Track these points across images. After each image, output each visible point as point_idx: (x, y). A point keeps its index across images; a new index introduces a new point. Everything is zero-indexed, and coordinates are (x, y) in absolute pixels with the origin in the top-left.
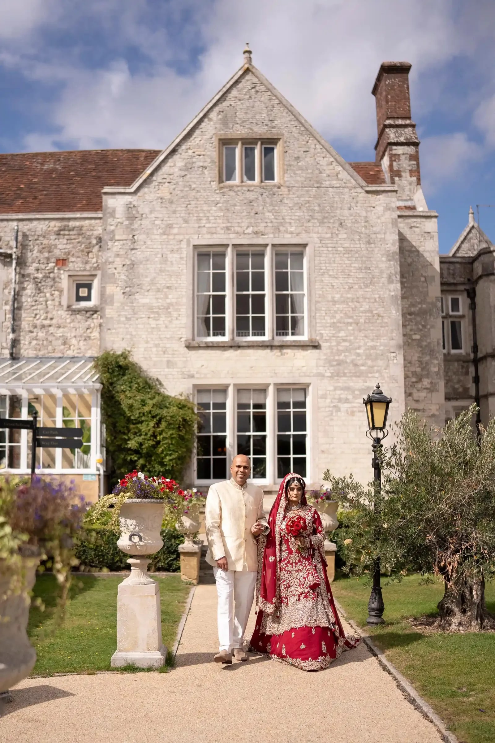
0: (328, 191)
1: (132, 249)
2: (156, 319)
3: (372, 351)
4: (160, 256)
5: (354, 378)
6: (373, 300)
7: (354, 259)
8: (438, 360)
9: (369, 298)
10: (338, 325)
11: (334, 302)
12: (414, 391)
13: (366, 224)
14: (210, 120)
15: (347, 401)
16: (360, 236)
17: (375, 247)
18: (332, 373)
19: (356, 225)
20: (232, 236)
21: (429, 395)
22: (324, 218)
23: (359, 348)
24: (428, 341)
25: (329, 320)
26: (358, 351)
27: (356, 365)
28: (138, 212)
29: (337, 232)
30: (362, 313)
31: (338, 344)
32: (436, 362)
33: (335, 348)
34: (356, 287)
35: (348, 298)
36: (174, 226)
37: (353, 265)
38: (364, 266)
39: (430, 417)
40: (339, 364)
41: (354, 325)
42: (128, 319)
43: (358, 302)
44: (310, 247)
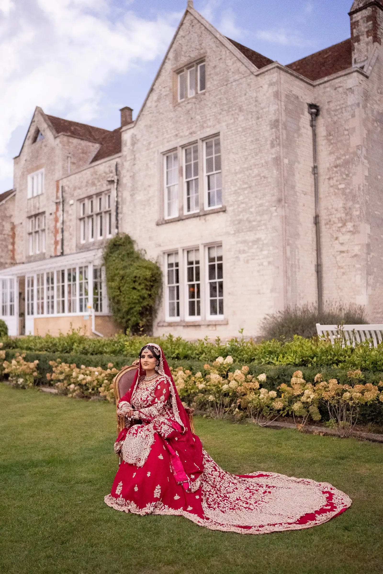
0: (232, 85)
1: (134, 165)
2: (144, 209)
3: (260, 208)
4: (145, 166)
5: (248, 233)
6: (260, 166)
7: (248, 135)
8: (359, 204)
9: (258, 165)
10: (239, 191)
11: (236, 173)
12: (340, 235)
13: (256, 103)
14: (169, 59)
15: (244, 252)
16: (252, 114)
17: (262, 120)
18: (235, 231)
19: (250, 106)
20: (179, 140)
21: (353, 237)
22: (230, 107)
23: (251, 207)
24: (351, 188)
25: (233, 189)
26: (251, 210)
27: (250, 222)
28: (136, 139)
29: (237, 116)
30: (254, 177)
31: (239, 206)
32: (357, 206)
33: (236, 210)
34: (250, 157)
35: (245, 168)
36: (152, 142)
37: (248, 140)
38: (255, 138)
39: (353, 257)
40: (239, 223)
41: (248, 189)
42: (132, 212)
43: (251, 169)
44: (221, 134)
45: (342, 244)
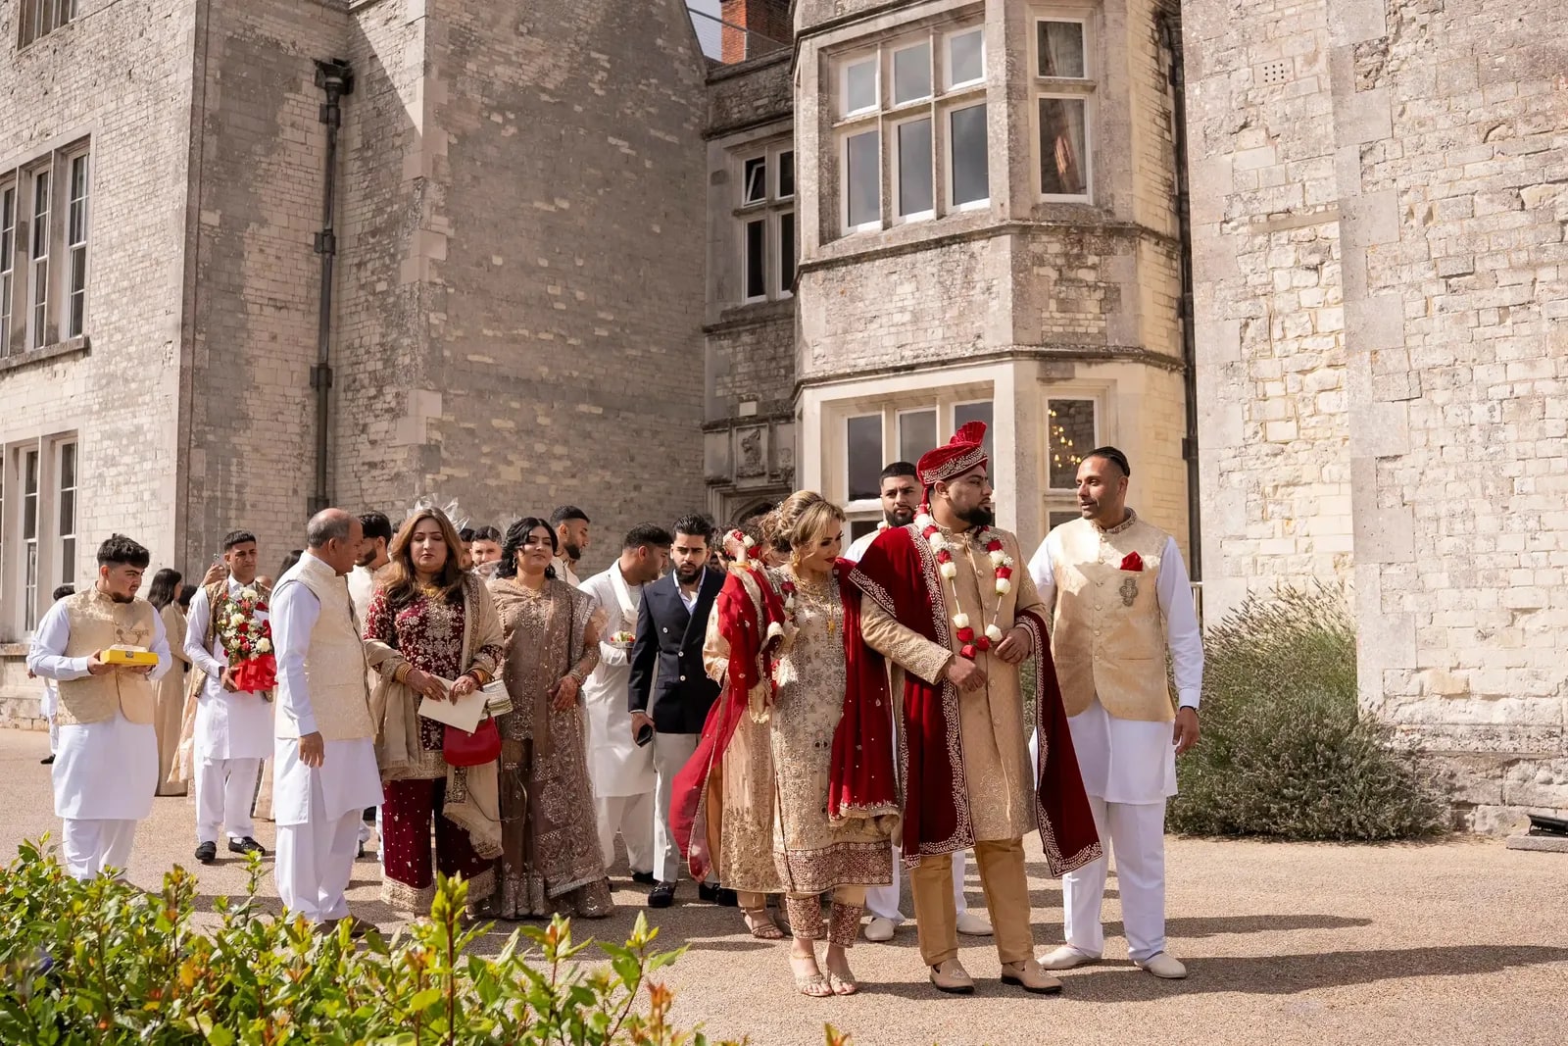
3: (146, 346)
5: (122, 411)
6: (152, 230)
7: (138, 145)
9: (149, 227)
10: (113, 296)
11: (111, 249)
12: (371, 418)
15: (113, 461)
16: (148, 90)
17: (164, 107)
18: (100, 404)
19: (146, 68)
20: (20, 150)
21: (393, 425)
22: (112, 68)
23: (131, 342)
24: (397, 291)
25: (104, 291)
26: (130, 349)
27: (126, 381)
29: (123, 93)
30: (140, 261)
31: (110, 337)
33: (106, 349)
34: (136, 206)
35: (126, 235)
37: (137, 159)
38: (148, 154)
39: (392, 479)
40: (109, 384)
41: (129, 293)
43: (136, 240)
44: (93, 140)
45: (373, 443)
